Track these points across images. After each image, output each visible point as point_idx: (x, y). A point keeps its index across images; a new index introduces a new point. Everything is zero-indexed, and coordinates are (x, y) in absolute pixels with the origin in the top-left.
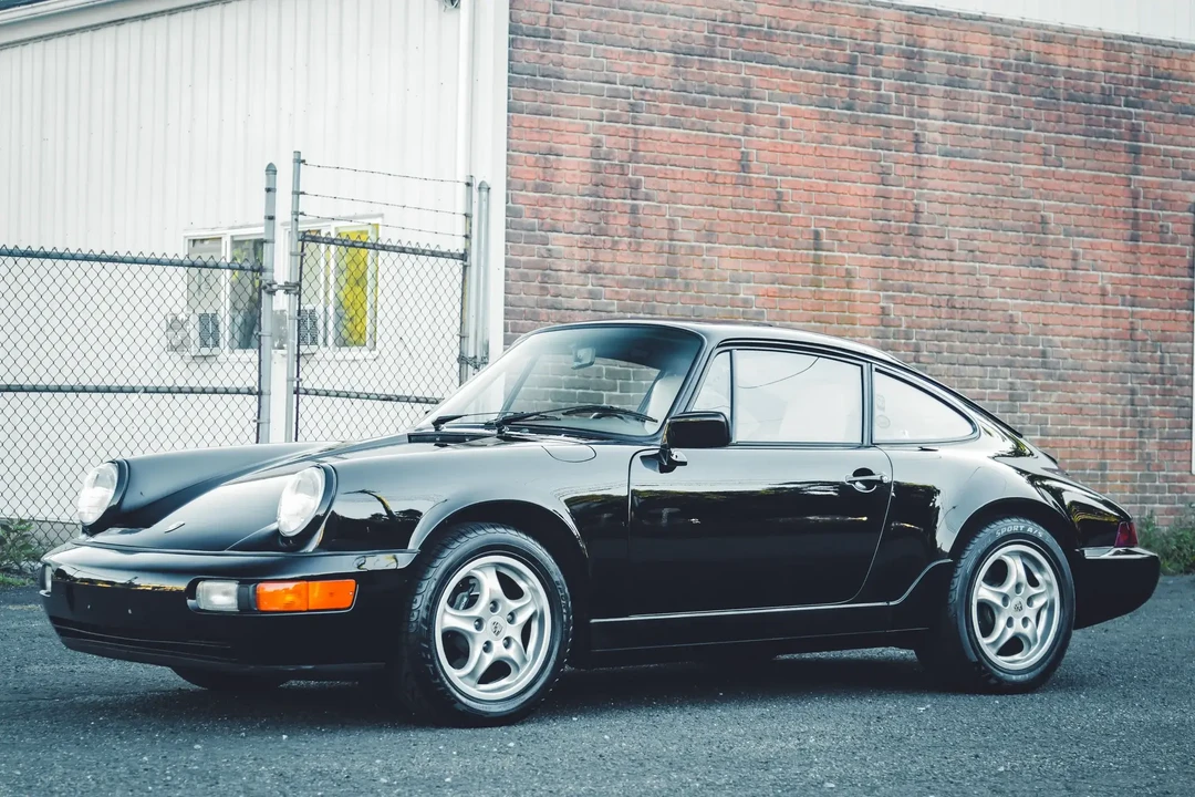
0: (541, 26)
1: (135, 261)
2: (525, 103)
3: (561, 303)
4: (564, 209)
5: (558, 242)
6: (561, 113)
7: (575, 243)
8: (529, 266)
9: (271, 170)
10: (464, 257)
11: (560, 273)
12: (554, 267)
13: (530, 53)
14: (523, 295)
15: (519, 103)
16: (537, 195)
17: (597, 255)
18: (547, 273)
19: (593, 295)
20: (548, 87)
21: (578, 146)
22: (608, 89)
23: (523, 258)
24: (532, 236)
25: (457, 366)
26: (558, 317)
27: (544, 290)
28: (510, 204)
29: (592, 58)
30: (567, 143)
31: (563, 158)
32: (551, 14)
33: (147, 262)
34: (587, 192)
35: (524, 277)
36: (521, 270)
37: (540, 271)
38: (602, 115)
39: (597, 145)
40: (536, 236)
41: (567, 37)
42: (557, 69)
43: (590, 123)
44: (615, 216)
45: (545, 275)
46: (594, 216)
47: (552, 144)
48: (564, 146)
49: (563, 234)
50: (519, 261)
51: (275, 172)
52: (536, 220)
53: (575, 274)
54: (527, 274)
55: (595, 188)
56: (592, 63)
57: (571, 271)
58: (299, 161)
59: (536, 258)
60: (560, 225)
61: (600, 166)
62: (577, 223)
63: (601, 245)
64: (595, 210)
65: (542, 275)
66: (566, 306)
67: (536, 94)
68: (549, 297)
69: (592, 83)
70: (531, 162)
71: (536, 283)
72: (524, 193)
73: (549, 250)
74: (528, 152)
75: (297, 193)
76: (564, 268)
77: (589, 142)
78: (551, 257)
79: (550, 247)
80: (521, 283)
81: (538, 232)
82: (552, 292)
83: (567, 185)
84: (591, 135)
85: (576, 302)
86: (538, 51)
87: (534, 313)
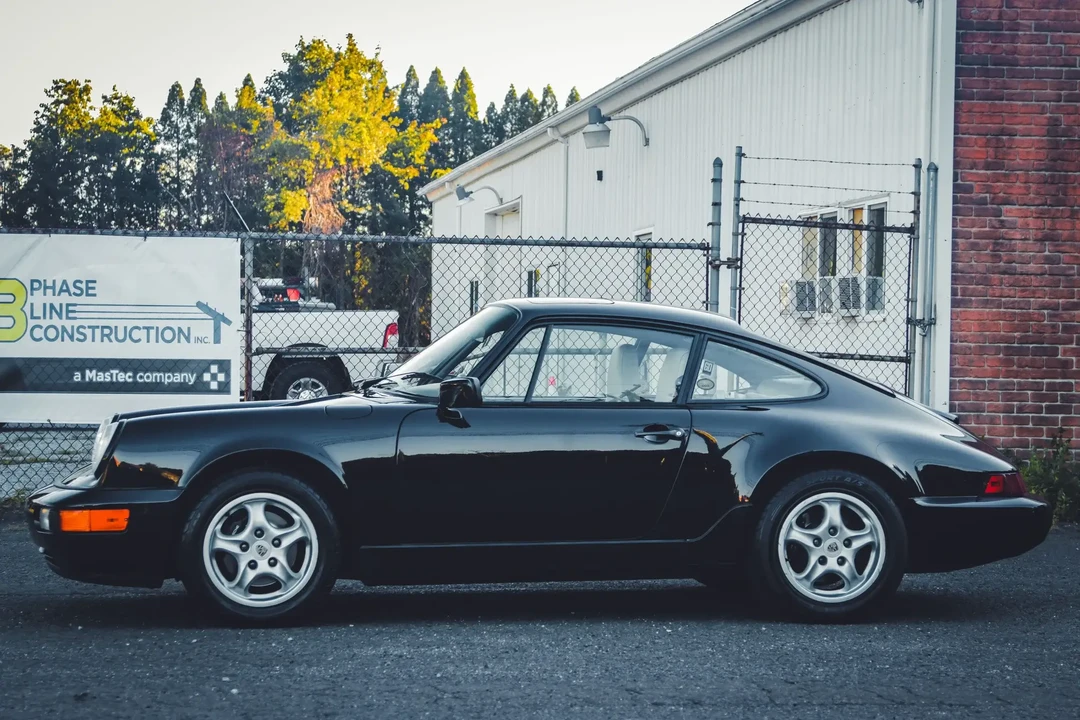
0: (994, 18)
1: (591, 244)
2: (975, 90)
3: (1015, 268)
4: (1018, 184)
5: (1010, 213)
6: (1014, 97)
7: (1029, 214)
8: (978, 236)
9: (718, 163)
10: (912, 230)
11: (1013, 242)
12: (1007, 236)
13: (980, 45)
14: (973, 263)
15: (968, 90)
16: (989, 172)
17: (1054, 224)
18: (998, 241)
19: (1048, 260)
20: (1000, 74)
21: (1033, 126)
22: (1066, 71)
23: (974, 230)
24: (984, 209)
25: (904, 327)
26: (1011, 282)
27: (996, 257)
28: (959, 182)
29: (1049, 44)
30: (1020, 124)
31: (1017, 137)
32: (1004, 8)
33: (602, 245)
34: (1043, 167)
35: (974, 246)
36: (972, 240)
37: (993, 241)
38: (1060, 95)
39: (1054, 123)
40: (988, 209)
41: (1021, 28)
42: (1010, 57)
43: (1048, 104)
44: (1075, 188)
45: (997, 244)
46: (1052, 189)
47: (1005, 125)
48: (1017, 127)
49: (1017, 207)
50: (970, 232)
51: (721, 165)
52: (988, 195)
53: (1031, 242)
54: (977, 244)
55: (1052, 163)
56: (1049, 50)
57: (1025, 239)
58: (740, 155)
59: (987, 229)
60: (1013, 198)
61: (1057, 142)
62: (1032, 195)
63: (1059, 215)
64: (1052, 183)
65: (994, 243)
66: (1019, 270)
67: (988, 82)
68: (1002, 264)
69: (1048, 68)
70: (980, 143)
71: (988, 252)
72: (974, 171)
73: (1002, 221)
74: (978, 134)
75: (739, 182)
76: (1018, 237)
77: (1045, 121)
78: (1003, 227)
79: (1002, 218)
80: (972, 252)
81: (989, 206)
82: (1005, 258)
83: (1021, 162)
84: (1048, 115)
85: (1032, 267)
86: (990, 43)
87: (986, 278)
